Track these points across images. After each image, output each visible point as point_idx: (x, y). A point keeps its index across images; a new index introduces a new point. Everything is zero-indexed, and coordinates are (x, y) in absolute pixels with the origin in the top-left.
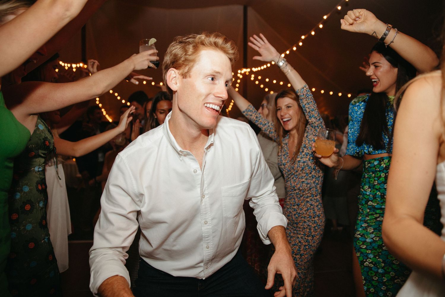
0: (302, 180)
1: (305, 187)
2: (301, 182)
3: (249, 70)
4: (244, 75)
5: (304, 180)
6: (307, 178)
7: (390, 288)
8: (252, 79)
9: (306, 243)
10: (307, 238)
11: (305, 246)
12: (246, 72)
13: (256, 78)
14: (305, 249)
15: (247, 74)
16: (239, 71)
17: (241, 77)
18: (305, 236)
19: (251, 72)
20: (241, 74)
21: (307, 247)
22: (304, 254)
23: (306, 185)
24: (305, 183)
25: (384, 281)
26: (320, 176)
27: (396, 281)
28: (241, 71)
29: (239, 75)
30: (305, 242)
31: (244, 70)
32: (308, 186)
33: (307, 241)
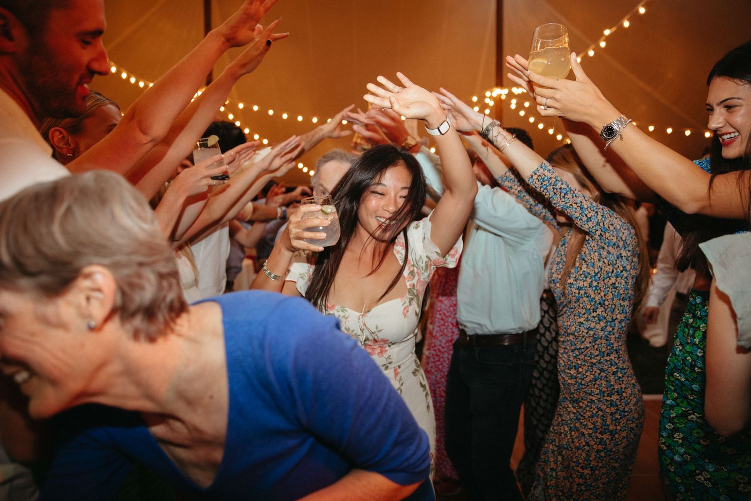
0: (579, 320)
1: (584, 334)
2: (578, 322)
3: (506, 91)
4: (498, 101)
5: (582, 320)
6: (588, 317)
7: (679, 427)
8: (513, 106)
9: (600, 446)
10: (600, 436)
11: (598, 451)
12: (501, 95)
13: (520, 106)
14: (599, 458)
15: (503, 97)
16: (488, 94)
17: (491, 103)
18: (596, 432)
19: (510, 95)
20: (491, 98)
21: (603, 454)
22: (598, 468)
23: (586, 331)
24: (583, 327)
25: (671, 416)
26: (617, 319)
27: (690, 417)
28: (491, 93)
29: (487, 101)
30: (598, 445)
31: (497, 92)
32: (591, 333)
33: (600, 443)
